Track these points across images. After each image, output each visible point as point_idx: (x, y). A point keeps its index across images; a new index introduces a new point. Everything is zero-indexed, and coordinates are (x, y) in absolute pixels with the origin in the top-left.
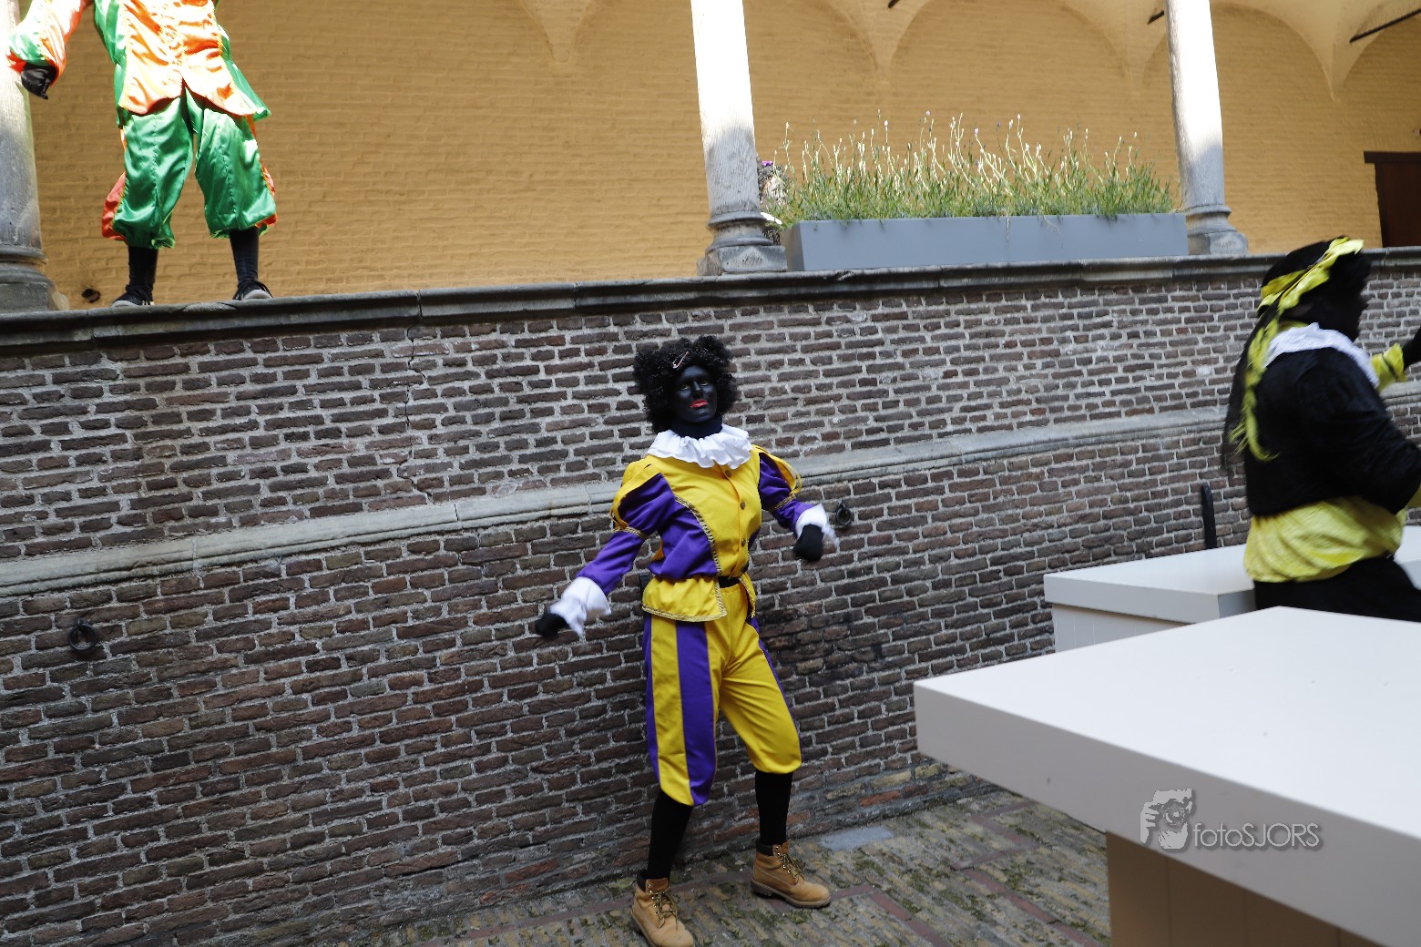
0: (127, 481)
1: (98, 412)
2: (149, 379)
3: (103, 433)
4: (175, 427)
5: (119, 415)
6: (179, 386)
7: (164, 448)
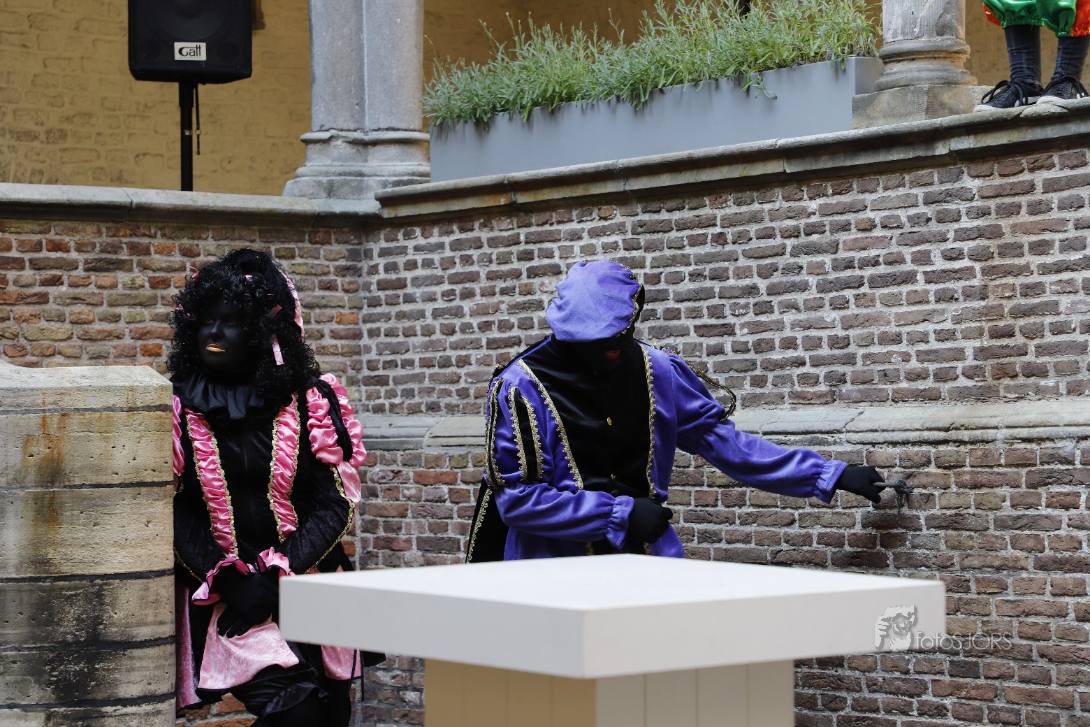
0: (973, 325)
1: (955, 240)
2: (998, 201)
3: (957, 265)
4: (1017, 261)
5: (972, 244)
6: (1024, 210)
7: (1005, 286)
